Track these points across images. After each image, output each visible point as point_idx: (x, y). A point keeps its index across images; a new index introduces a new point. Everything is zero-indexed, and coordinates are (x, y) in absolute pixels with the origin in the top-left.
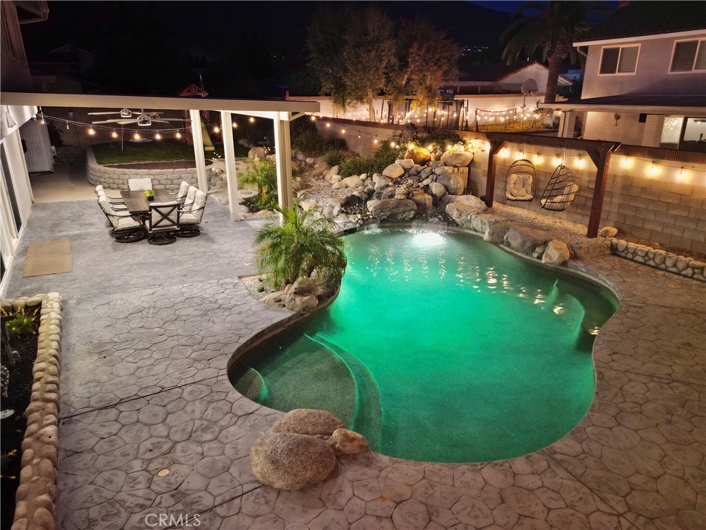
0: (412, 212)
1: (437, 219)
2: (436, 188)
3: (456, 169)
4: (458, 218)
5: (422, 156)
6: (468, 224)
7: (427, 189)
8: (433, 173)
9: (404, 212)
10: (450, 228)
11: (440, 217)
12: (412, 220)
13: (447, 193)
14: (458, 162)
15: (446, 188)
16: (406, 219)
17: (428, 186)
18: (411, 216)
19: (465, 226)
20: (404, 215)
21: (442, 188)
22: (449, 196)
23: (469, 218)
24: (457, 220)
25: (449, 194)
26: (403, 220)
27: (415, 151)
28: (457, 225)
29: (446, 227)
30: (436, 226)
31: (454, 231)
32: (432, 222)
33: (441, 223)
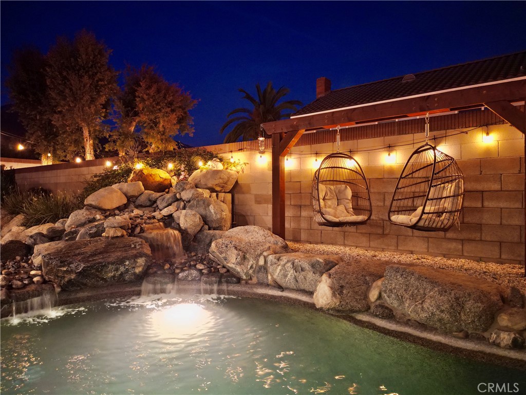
0: (141, 261)
1: (194, 273)
2: (187, 219)
3: (214, 194)
4: (240, 264)
5: (158, 179)
6: (261, 275)
7: (169, 221)
8: (177, 200)
9: (121, 261)
10: (224, 287)
11: (200, 266)
12: (140, 278)
13: (206, 227)
14: (217, 182)
15: (205, 220)
16: (127, 277)
17: (170, 216)
18: (138, 270)
19: (255, 280)
20: (122, 269)
21: (197, 219)
22: (211, 232)
23: (261, 262)
24: (238, 269)
25: (209, 229)
26: (120, 280)
27: (145, 172)
28: (239, 280)
29: (215, 287)
30: (194, 286)
31: (233, 293)
32: (185, 279)
33: (204, 278)
